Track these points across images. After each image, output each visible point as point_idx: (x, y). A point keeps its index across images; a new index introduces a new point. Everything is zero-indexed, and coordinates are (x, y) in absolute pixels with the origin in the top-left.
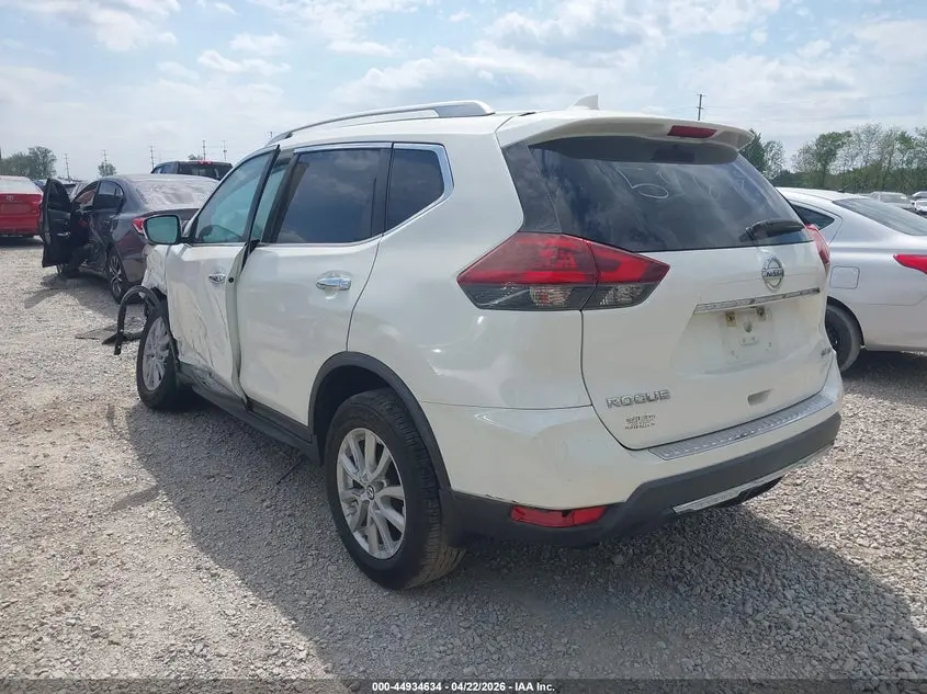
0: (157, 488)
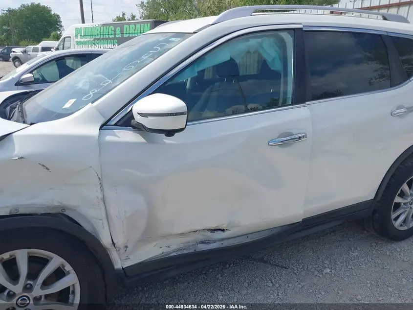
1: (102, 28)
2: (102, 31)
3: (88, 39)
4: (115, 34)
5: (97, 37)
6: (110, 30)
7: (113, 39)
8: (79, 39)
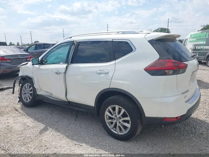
0: (46, 127)
1: (201, 33)
2: (200, 36)
3: (194, 40)
4: (205, 36)
5: (198, 38)
6: (204, 35)
7: (204, 39)
8: (191, 40)
